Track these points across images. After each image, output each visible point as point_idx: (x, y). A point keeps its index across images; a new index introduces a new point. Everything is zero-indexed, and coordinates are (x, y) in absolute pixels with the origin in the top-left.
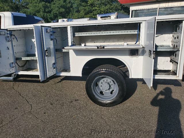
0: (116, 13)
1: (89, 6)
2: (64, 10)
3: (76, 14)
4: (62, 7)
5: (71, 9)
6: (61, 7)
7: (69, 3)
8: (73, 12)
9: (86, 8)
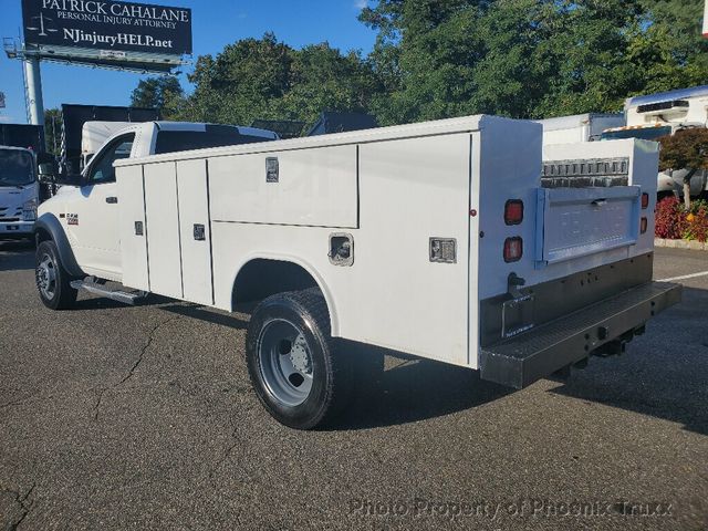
1: (634, 60)
2: (518, 86)
3: (569, 99)
4: (512, 76)
5: (551, 80)
6: (507, 76)
7: (544, 58)
8: (558, 91)
9: (616, 70)
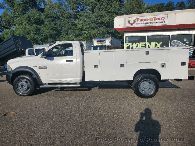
0: (110, 38)
1: (78, 29)
3: (67, 36)
5: (62, 32)
7: (60, 26)
8: (63, 34)
9: (76, 31)
